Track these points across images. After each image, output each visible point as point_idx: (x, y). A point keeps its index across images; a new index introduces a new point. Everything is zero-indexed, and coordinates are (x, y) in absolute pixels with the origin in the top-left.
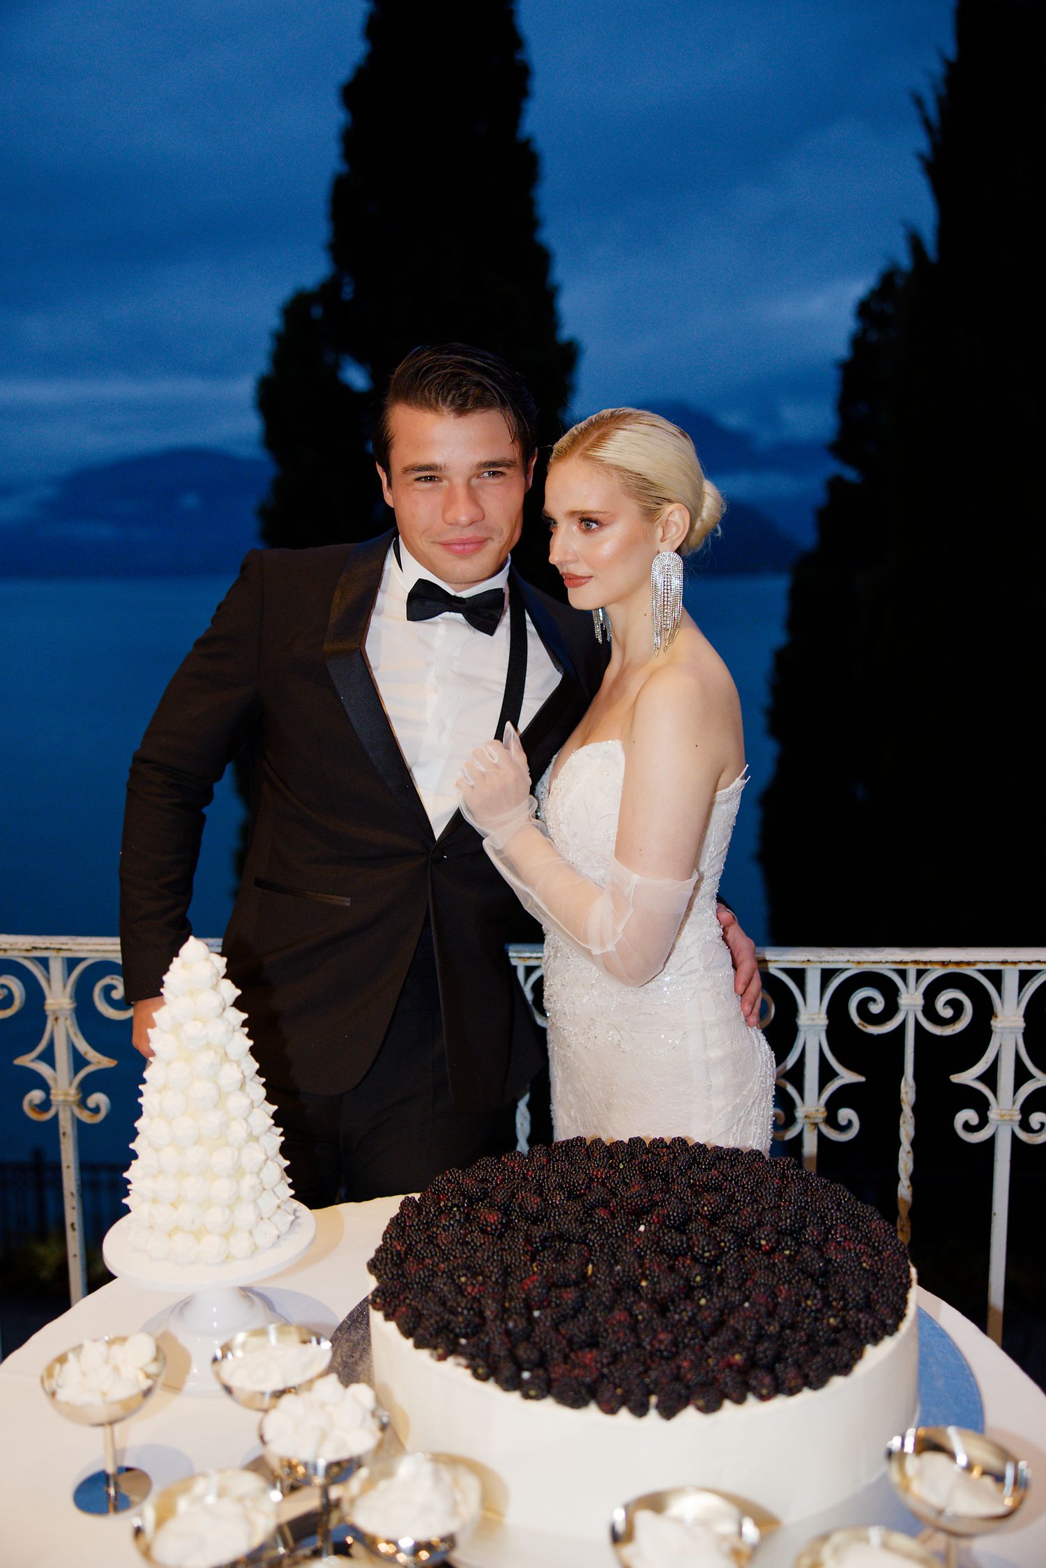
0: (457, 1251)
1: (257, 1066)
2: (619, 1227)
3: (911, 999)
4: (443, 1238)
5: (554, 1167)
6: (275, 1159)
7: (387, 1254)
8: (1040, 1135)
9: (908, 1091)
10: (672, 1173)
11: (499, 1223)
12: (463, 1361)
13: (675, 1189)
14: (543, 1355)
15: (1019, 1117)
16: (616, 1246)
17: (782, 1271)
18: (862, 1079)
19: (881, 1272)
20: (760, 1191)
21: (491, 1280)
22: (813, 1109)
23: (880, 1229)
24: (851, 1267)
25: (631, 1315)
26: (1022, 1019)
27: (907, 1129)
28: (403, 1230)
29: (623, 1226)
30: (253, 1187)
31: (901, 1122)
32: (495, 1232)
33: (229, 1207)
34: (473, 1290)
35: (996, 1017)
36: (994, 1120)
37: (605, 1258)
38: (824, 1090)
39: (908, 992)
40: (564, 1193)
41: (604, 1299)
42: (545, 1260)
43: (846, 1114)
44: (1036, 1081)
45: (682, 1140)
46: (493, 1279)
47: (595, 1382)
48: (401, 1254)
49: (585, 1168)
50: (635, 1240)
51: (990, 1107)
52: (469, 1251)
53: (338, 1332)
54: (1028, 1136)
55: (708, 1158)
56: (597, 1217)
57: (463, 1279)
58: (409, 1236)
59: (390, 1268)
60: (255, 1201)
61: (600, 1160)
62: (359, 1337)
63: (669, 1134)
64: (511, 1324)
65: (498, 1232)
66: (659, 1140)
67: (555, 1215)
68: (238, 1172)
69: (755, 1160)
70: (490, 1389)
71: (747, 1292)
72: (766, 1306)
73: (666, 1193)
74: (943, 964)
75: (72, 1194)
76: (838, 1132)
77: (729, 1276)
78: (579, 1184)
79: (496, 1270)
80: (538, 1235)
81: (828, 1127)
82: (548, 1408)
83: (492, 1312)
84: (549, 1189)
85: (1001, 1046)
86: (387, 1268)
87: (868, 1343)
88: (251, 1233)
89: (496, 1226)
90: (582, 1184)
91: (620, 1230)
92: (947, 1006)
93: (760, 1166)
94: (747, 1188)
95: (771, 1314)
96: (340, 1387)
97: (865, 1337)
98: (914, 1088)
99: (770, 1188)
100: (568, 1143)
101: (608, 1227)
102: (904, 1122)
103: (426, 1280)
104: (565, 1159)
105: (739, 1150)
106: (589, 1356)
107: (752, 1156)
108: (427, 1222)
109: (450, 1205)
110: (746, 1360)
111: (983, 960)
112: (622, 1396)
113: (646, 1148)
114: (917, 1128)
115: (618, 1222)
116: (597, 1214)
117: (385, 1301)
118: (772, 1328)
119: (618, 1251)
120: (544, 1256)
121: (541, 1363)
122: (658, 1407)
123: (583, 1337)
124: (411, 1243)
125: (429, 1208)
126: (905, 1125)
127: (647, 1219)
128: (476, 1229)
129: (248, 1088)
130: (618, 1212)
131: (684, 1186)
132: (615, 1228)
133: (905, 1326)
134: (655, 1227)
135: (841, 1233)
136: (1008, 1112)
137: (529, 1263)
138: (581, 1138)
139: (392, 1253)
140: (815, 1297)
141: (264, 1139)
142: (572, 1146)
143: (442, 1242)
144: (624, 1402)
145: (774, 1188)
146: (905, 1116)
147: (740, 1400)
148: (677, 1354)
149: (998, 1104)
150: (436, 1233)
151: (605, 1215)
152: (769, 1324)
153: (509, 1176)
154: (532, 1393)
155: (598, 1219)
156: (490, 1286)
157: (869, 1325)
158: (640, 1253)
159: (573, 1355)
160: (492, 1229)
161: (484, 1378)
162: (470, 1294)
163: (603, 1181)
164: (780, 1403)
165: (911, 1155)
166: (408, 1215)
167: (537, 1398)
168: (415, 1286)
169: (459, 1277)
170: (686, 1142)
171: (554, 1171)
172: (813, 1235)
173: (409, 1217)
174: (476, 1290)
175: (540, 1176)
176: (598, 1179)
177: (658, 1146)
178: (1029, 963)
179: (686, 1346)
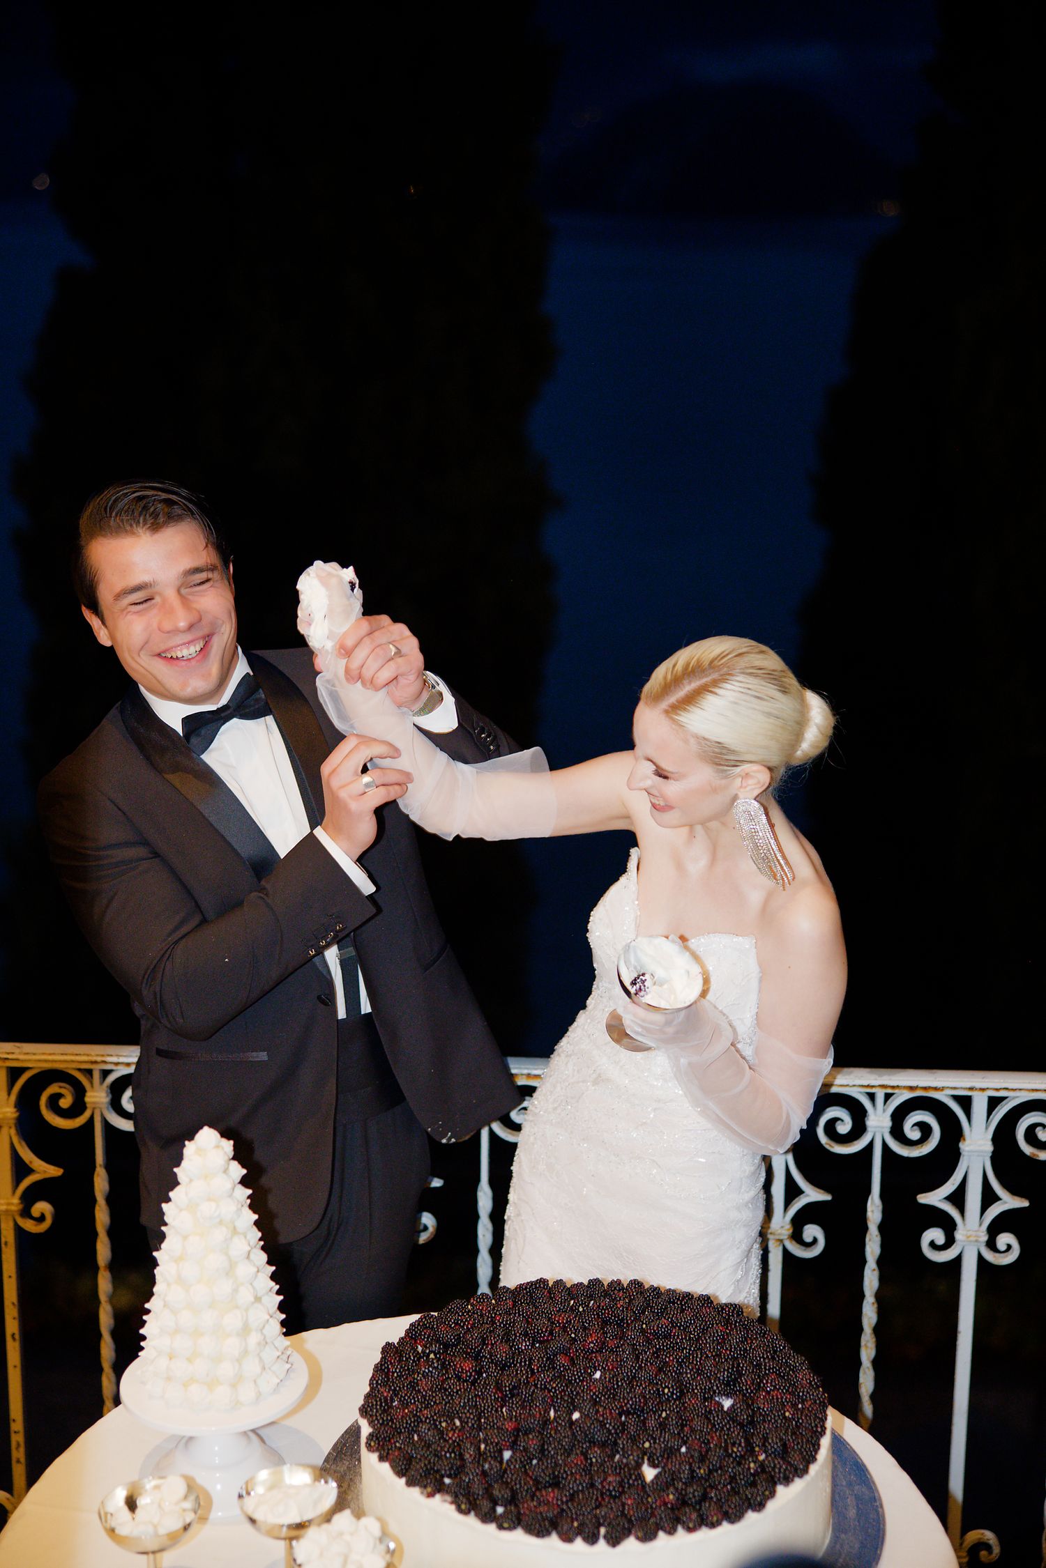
0: (437, 1398)
1: (260, 1234)
2: (577, 1374)
3: (879, 1121)
4: (424, 1385)
5: (519, 1312)
6: (274, 1316)
7: (377, 1402)
8: (1007, 1256)
9: (874, 1210)
10: (627, 1318)
11: (473, 1371)
12: (449, 1498)
13: (628, 1335)
14: (514, 1494)
15: (985, 1238)
16: (575, 1393)
17: (716, 1419)
18: (828, 1197)
19: (801, 1421)
20: (705, 1338)
21: (468, 1426)
22: (779, 1226)
23: (806, 1379)
24: (775, 1416)
25: (586, 1459)
26: (990, 1143)
27: (873, 1247)
28: (387, 1375)
29: (582, 1374)
30: (259, 1344)
31: (867, 1239)
32: (470, 1378)
33: (238, 1360)
34: (453, 1435)
35: (964, 1140)
36: (961, 1241)
37: (565, 1405)
38: (790, 1206)
39: (875, 1115)
40: (529, 1340)
41: (564, 1443)
42: (514, 1406)
43: (812, 1231)
44: (1002, 1204)
45: (638, 1283)
46: (470, 1425)
47: (556, 1517)
48: (387, 1400)
49: (547, 1312)
50: (592, 1388)
51: (957, 1228)
52: (447, 1398)
53: (326, 1464)
54: (995, 1257)
55: (660, 1303)
56: (558, 1363)
57: (444, 1424)
58: (393, 1382)
59: (380, 1415)
60: (259, 1354)
61: (561, 1304)
62: (346, 1468)
63: (626, 1277)
64: (487, 1466)
65: (472, 1378)
66: (616, 1282)
67: (521, 1361)
68: (245, 1330)
69: (703, 1305)
70: (472, 1521)
71: (685, 1438)
72: (700, 1452)
73: (621, 1339)
74: (911, 1088)
75: (13, 1304)
76: (804, 1248)
77: (671, 1423)
78: (542, 1332)
79: (472, 1417)
80: (507, 1384)
81: (794, 1242)
82: (519, 1535)
83: (471, 1455)
84: (515, 1334)
85: (968, 1167)
86: (378, 1414)
87: (781, 1484)
88: (255, 1382)
89: (471, 1373)
90: (546, 1331)
91: (579, 1377)
92: (916, 1127)
93: (707, 1312)
94: (694, 1334)
95: (703, 1459)
96: (353, 1520)
97: (779, 1480)
98: (880, 1208)
99: (714, 1336)
100: (532, 1285)
101: (568, 1374)
102: (870, 1240)
103: (412, 1425)
104: (530, 1302)
105: (690, 1294)
106: (551, 1495)
107: (701, 1301)
108: (408, 1368)
109: (427, 1351)
110: (678, 1499)
111: (951, 1086)
112: (578, 1527)
113: (604, 1290)
114: (883, 1246)
115: (577, 1370)
116: (559, 1361)
117: (379, 1444)
118: (702, 1471)
119: (576, 1398)
120: (513, 1403)
121: (512, 1501)
122: (605, 1537)
123: (547, 1479)
124: (395, 1389)
125: (409, 1354)
126: (870, 1243)
127: (602, 1366)
128: (452, 1376)
129: (252, 1256)
130: (577, 1359)
131: (638, 1331)
132: (573, 1375)
133: (813, 1469)
134: (610, 1374)
135: (771, 1383)
136: (974, 1233)
137: (499, 1409)
138: (544, 1280)
139: (380, 1400)
140: (740, 1445)
141: (265, 1300)
142: (536, 1288)
143: (423, 1388)
144: (579, 1532)
145: (718, 1335)
146: (871, 1234)
147: (671, 1532)
148: (623, 1492)
149: (965, 1225)
150: (417, 1379)
151: (565, 1362)
152: (699, 1468)
153: (479, 1321)
154: (506, 1525)
155: (559, 1365)
156: (468, 1431)
157: (782, 1470)
158: (596, 1399)
159: (538, 1494)
160: (467, 1376)
161: (465, 1512)
162: (450, 1438)
163: (564, 1327)
164: (704, 1534)
165: (876, 1273)
166: (391, 1361)
167: (510, 1529)
168: (403, 1430)
169: (440, 1422)
170: (642, 1284)
171: (519, 1315)
172: (747, 1384)
173: (391, 1363)
174: (456, 1435)
175: (507, 1321)
176: (560, 1324)
177: (615, 1288)
178: (997, 1090)
179: (630, 1486)
